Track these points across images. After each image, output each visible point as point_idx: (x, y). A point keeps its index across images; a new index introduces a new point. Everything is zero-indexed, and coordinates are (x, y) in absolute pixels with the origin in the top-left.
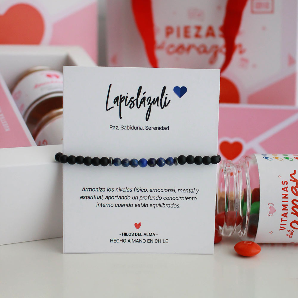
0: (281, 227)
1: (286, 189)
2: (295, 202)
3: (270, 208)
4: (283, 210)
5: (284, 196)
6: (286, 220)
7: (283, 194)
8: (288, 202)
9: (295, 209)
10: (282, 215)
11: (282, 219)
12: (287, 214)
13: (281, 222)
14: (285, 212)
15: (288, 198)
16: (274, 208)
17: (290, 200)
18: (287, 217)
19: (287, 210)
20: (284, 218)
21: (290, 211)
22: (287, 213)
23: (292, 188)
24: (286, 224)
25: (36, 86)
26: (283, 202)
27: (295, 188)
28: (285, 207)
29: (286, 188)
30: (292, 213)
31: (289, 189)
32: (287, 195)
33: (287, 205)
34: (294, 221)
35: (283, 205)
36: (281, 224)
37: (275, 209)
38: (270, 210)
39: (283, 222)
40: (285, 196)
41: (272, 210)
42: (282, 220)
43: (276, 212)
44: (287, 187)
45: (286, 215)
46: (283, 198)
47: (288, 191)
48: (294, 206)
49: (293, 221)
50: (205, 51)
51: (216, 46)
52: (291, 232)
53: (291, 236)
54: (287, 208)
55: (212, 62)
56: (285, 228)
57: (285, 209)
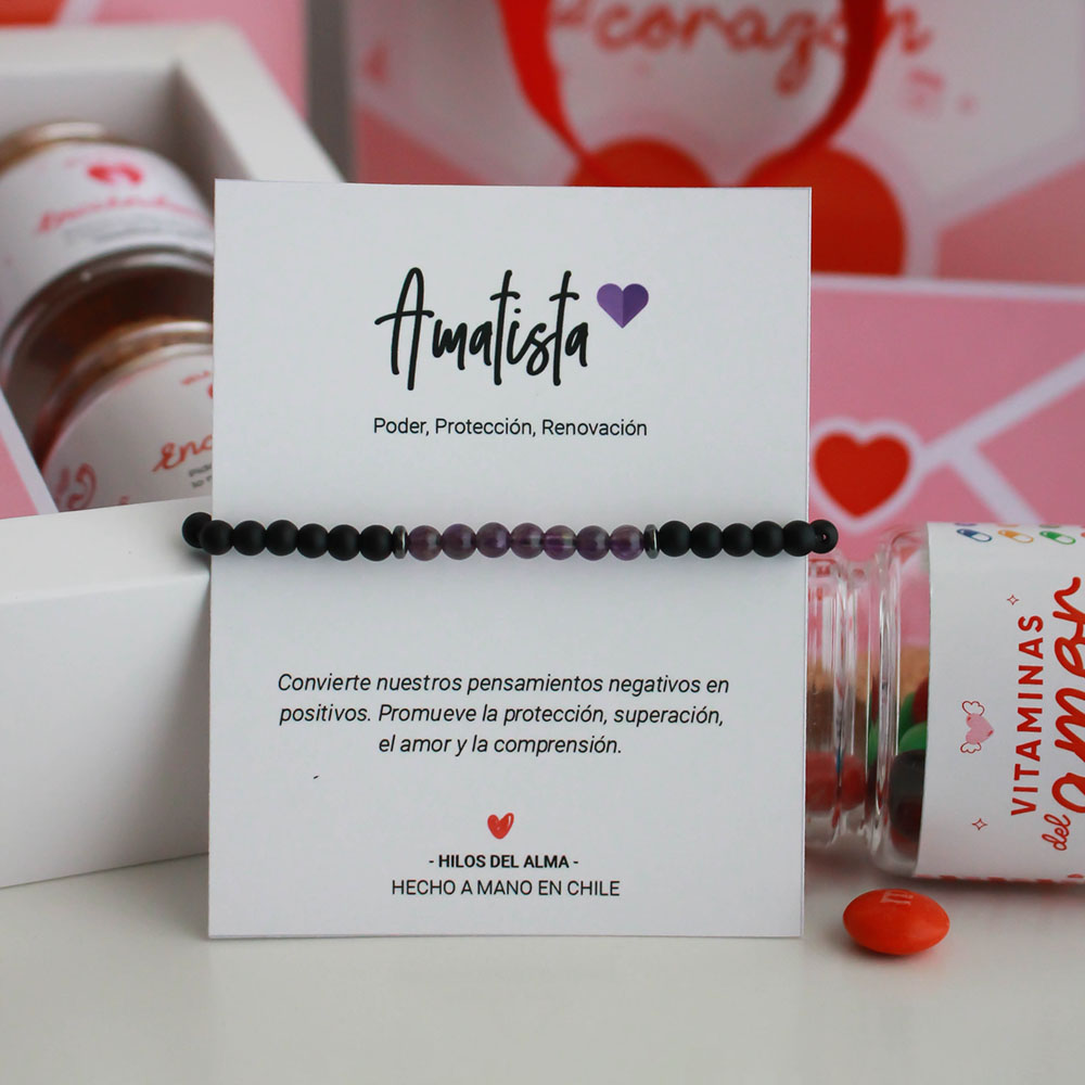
0: (1015, 801)
1: (1037, 648)
2: (1069, 699)
3: (969, 719)
4: (1022, 728)
5: (1027, 672)
6: (1036, 773)
7: (1021, 668)
8: (1039, 697)
9: (1070, 727)
10: (1020, 750)
11: (1018, 766)
12: (1038, 747)
13: (1017, 778)
14: (1029, 737)
15: (1040, 682)
16: (984, 720)
17: (1049, 690)
18: (1037, 759)
19: (1038, 730)
20: (1027, 764)
21: (1049, 734)
22: (1038, 742)
23: (1060, 643)
24: (1035, 790)
25: (47, 223)
26: (1021, 696)
27: (1071, 645)
28: (1028, 717)
29: (1037, 642)
30: (1059, 744)
31: (1047, 648)
32: (1039, 669)
33: (1039, 711)
34: (1069, 775)
35: (1022, 711)
36: (1016, 789)
37: (990, 727)
38: (969, 729)
39: (1025, 781)
40: (1030, 675)
41: (979, 731)
42: (1018, 772)
43: (992, 737)
44: (1040, 640)
45: (1034, 750)
46: (1021, 682)
47: (1040, 656)
48: (1068, 714)
49: (1064, 775)
50: (760, 38)
51: (807, 20)
52: (1061, 824)
53: (1062, 840)
54: (1036, 720)
55: (790, 82)
56: (1031, 807)
57: (1031, 726)
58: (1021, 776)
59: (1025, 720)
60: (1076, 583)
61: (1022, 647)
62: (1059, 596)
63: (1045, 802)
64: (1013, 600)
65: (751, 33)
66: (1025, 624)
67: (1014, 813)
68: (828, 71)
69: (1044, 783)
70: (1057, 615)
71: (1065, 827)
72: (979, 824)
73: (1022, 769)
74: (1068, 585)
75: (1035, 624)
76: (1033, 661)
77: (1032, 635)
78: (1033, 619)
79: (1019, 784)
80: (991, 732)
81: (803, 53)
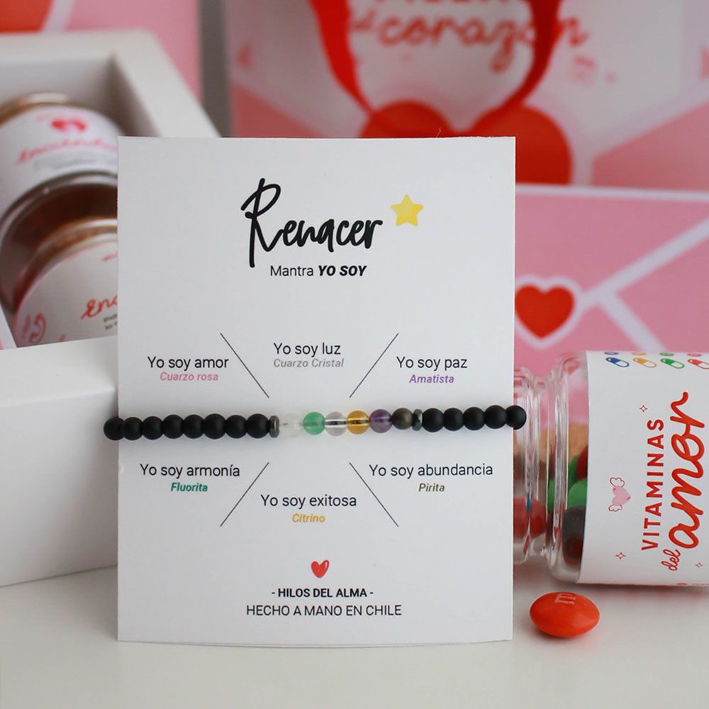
0: (644, 541)
1: (659, 442)
2: (680, 476)
3: (614, 489)
4: (649, 495)
5: (654, 458)
6: (658, 524)
7: (649, 455)
8: (661, 474)
9: (681, 494)
10: (648, 509)
11: (646, 520)
12: (660, 507)
13: (646, 527)
14: (654, 501)
15: (661, 465)
16: (624, 490)
17: (667, 470)
18: (659, 515)
19: (660, 496)
20: (652, 518)
21: (667, 498)
22: (660, 504)
23: (675, 438)
24: (658, 534)
25: (23, 157)
26: (649, 474)
27: (682, 439)
28: (654, 488)
29: (659, 438)
30: (673, 505)
31: (666, 442)
32: (662, 456)
33: (661, 484)
34: (680, 525)
35: (649, 484)
36: (645, 534)
37: (627, 493)
38: (615, 496)
39: (651, 529)
40: (655, 460)
41: (621, 496)
42: (647, 523)
43: (630, 501)
44: (662, 436)
45: (657, 509)
46: (649, 464)
47: (662, 447)
48: (679, 485)
49: (677, 525)
50: (480, 37)
51: (509, 25)
52: (674, 555)
53: (675, 565)
54: (658, 490)
55: (499, 65)
56: (655, 545)
57: (655, 493)
58: (648, 526)
59: (652, 490)
60: (685, 395)
61: (650, 441)
62: (674, 406)
63: (664, 542)
64: (643, 409)
65: (474, 34)
66: (652, 425)
67: (643, 549)
68: (523, 57)
69: (664, 530)
70: (673, 419)
71: (676, 557)
72: (620, 556)
73: (649, 521)
74: (680, 397)
75: (659, 425)
76: (657, 451)
77: (656, 433)
78: (657, 422)
79: (647, 531)
80: (629, 498)
81: (508, 46)
